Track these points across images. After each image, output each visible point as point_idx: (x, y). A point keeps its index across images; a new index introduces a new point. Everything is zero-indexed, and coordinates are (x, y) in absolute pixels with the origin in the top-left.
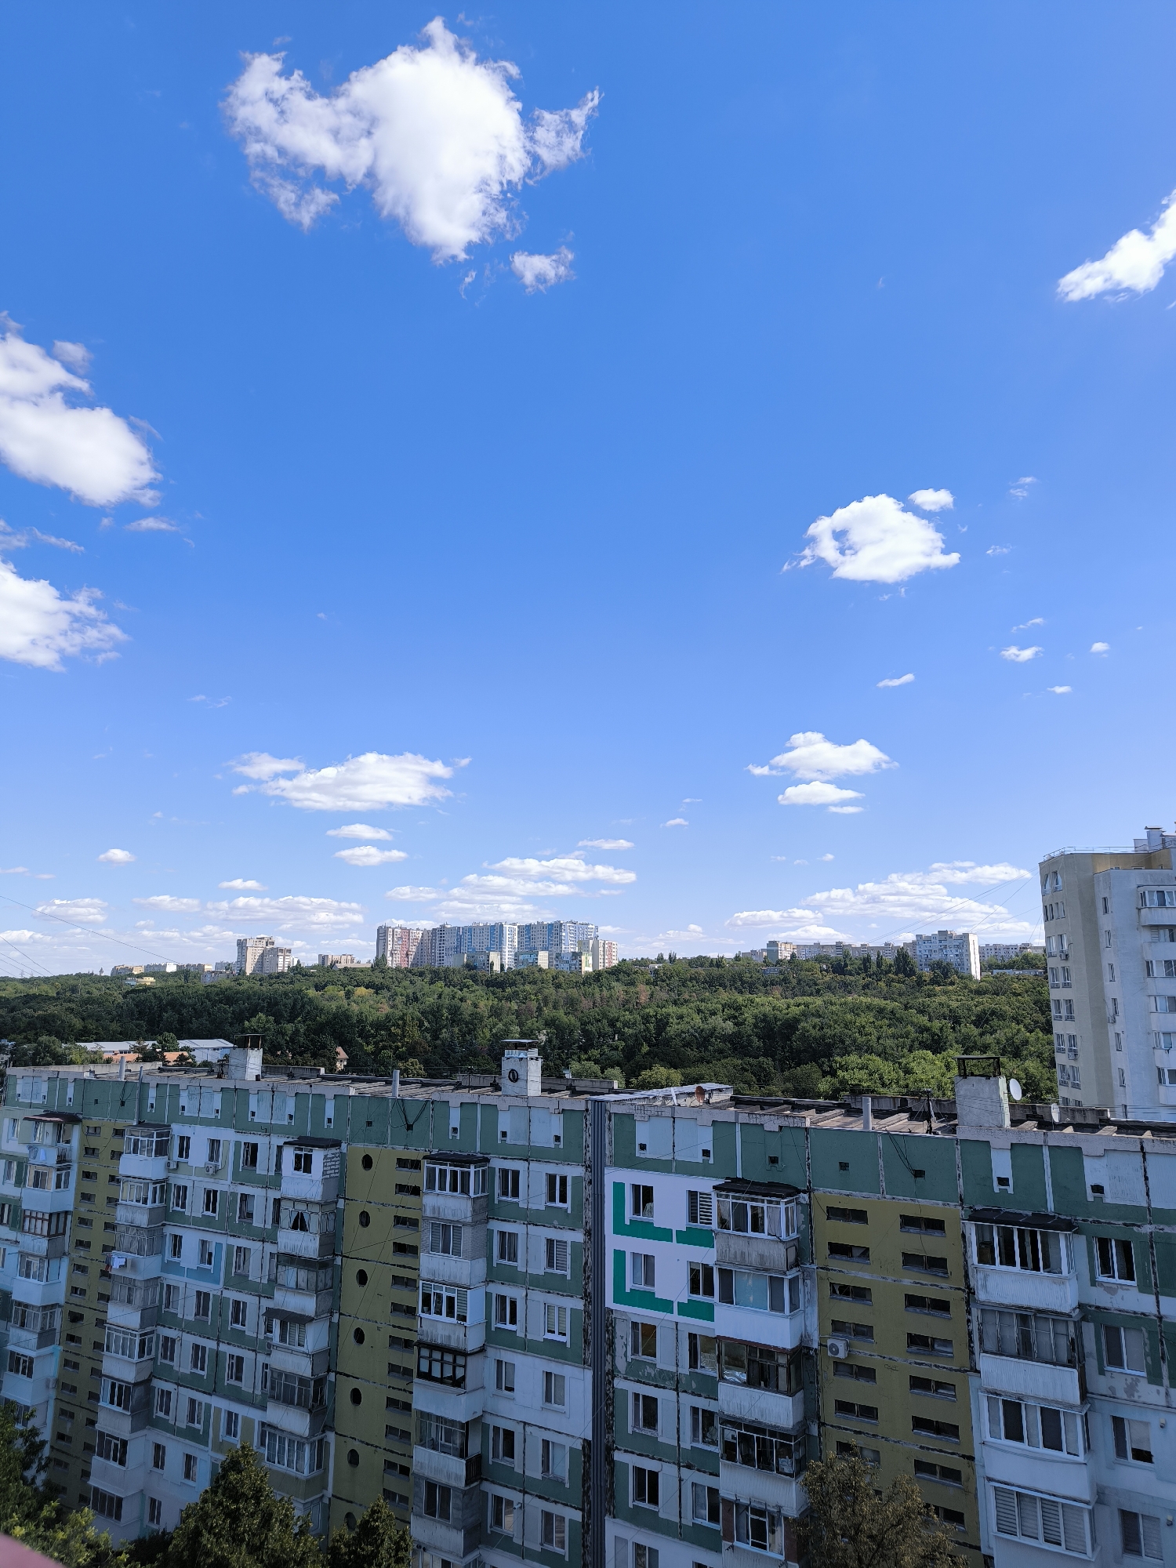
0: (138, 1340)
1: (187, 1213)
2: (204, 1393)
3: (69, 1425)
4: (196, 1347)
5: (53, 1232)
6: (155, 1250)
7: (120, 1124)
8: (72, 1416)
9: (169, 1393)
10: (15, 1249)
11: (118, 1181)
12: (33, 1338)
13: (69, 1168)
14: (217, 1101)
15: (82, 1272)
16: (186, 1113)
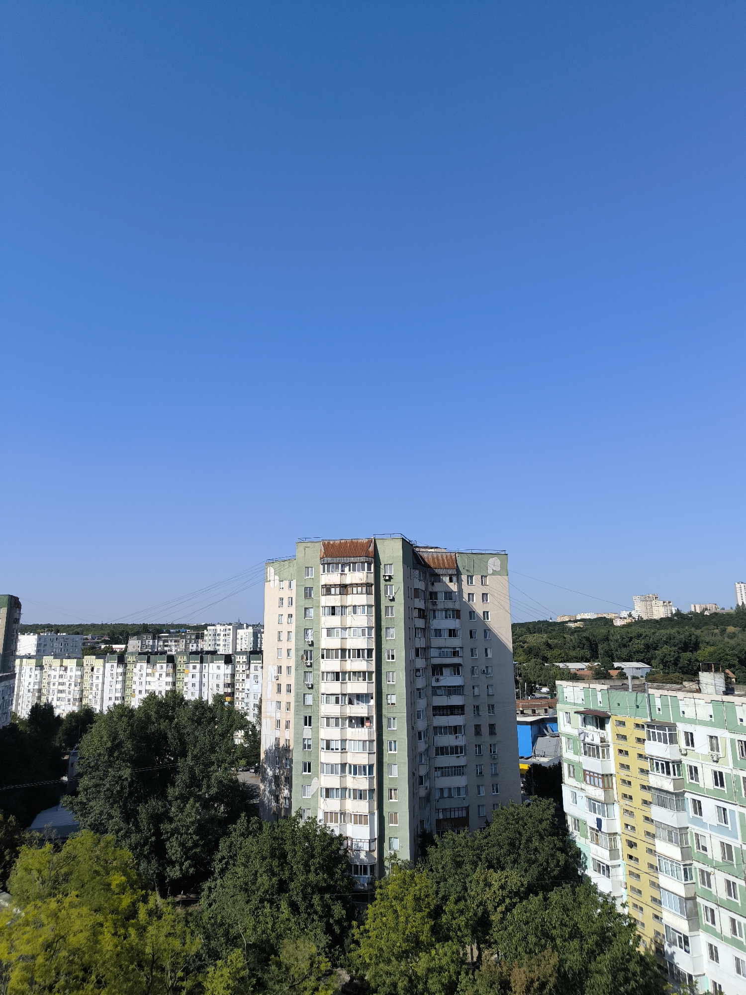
0: (682, 867)
1: (701, 785)
2: (741, 916)
3: (640, 915)
4: (728, 882)
5: (606, 786)
6: (680, 808)
7: (640, 721)
8: (641, 909)
9: (712, 911)
10: (582, 794)
11: (646, 758)
12: (607, 853)
13: (609, 746)
14: (710, 710)
15: (630, 814)
16: (686, 715)
